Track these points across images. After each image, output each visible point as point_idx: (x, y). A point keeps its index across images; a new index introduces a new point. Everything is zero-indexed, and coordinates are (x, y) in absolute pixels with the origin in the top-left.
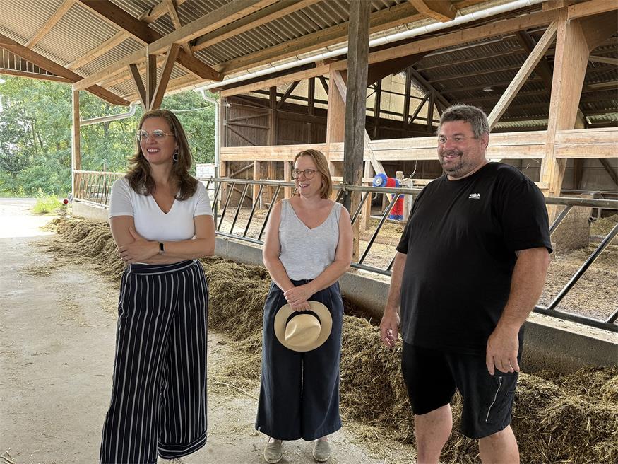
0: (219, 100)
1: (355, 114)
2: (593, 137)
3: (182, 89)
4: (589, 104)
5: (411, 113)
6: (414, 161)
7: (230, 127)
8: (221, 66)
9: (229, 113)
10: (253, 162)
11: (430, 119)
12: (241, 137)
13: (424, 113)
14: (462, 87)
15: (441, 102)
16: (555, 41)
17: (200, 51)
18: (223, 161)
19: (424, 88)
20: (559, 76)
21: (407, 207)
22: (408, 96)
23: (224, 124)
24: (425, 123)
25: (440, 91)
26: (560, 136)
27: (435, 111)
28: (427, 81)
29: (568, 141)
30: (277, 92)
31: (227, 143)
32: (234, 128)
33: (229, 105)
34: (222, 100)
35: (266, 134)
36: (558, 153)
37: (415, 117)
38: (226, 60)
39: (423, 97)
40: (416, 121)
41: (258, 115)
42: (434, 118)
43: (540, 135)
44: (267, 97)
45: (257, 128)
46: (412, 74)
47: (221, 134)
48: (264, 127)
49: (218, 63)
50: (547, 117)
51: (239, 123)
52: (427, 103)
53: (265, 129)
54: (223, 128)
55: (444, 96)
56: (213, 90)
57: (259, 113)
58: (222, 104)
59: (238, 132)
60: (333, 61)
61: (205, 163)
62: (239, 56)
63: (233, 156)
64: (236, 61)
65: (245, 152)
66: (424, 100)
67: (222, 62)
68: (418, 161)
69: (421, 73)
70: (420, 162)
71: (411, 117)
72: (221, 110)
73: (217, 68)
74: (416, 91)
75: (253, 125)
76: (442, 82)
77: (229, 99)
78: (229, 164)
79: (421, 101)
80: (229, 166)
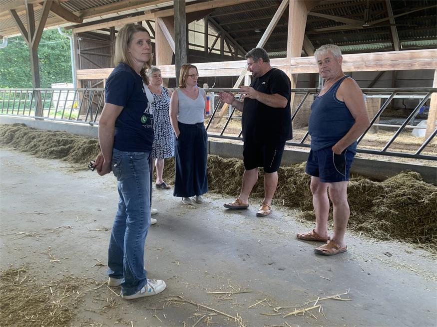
0: (73, 35)
1: (180, 48)
2: (309, 61)
3: (48, 28)
4: (317, 41)
5: (210, 46)
6: (214, 77)
7: (82, 55)
8: (80, 12)
9: (81, 45)
10: (103, 79)
11: (222, 50)
12: (91, 62)
13: (218, 46)
14: (241, 29)
15: (228, 38)
16: (289, 5)
17: (65, 2)
18: (79, 80)
19: (217, 29)
20: (292, 26)
21: (211, 107)
22: (206, 34)
23: (78, 53)
24: (219, 53)
25: (227, 31)
26: (293, 61)
27: (225, 44)
28: (219, 24)
29: (297, 64)
30: (115, 29)
31: (81, 66)
32: (86, 56)
33: (80, 39)
34: (75, 35)
35: (110, 60)
36: (292, 70)
37: (213, 49)
38: (84, 9)
39: (217, 35)
40: (213, 51)
41: (103, 47)
42: (224, 50)
43: (283, 60)
44: (108, 33)
45: (102, 56)
46: (209, 20)
47: (76, 60)
48: (108, 55)
49: (78, 11)
50: (286, 50)
51: (89, 52)
52: (219, 39)
53: (108, 56)
54: (77, 56)
55: (230, 35)
56: (67, 28)
57: (103, 45)
58: (75, 38)
59: (89, 58)
60: (157, 11)
61: (56, 83)
62: (93, 7)
63: (87, 76)
64: (92, 10)
65: (95, 73)
66: (218, 37)
67: (81, 10)
68: (217, 77)
69: (214, 19)
70: (218, 78)
71: (209, 48)
72: (75, 42)
73: (77, 14)
74: (211, 31)
75: (99, 54)
76: (229, 25)
77: (80, 34)
78: (83, 82)
79: (215, 38)
80: (84, 83)
